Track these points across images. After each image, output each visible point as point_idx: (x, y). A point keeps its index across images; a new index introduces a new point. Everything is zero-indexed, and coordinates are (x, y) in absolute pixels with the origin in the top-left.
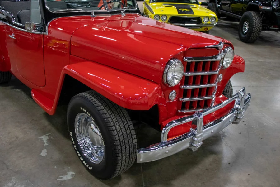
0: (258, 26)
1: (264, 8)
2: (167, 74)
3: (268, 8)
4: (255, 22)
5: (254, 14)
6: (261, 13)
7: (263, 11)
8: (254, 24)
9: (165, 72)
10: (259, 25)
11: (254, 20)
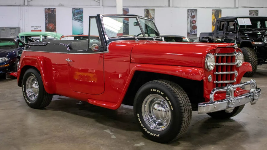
0: (254, 60)
1: (256, 43)
2: (207, 63)
3: (260, 44)
4: (250, 56)
5: (248, 49)
6: (254, 49)
7: (256, 47)
8: (250, 58)
9: (206, 61)
10: (255, 58)
11: (249, 55)
